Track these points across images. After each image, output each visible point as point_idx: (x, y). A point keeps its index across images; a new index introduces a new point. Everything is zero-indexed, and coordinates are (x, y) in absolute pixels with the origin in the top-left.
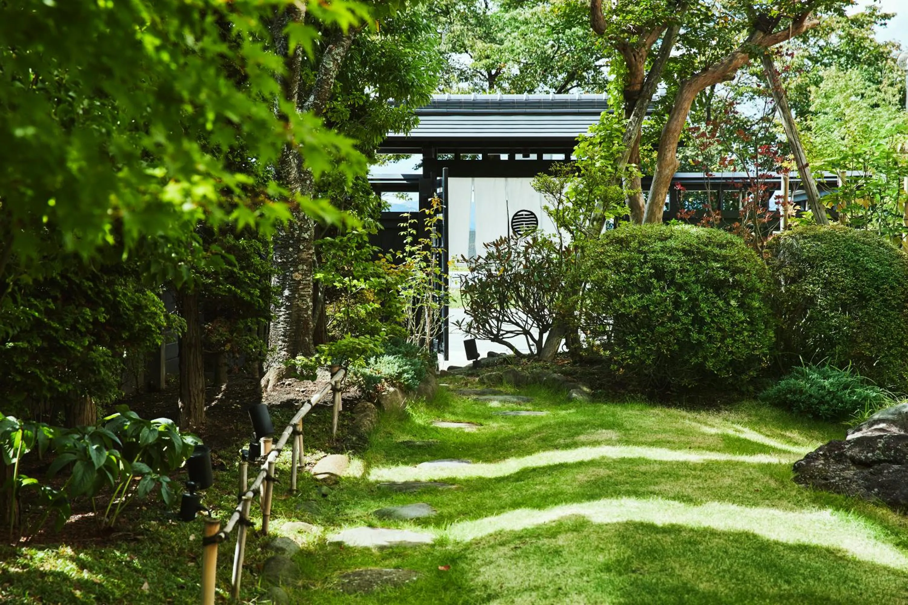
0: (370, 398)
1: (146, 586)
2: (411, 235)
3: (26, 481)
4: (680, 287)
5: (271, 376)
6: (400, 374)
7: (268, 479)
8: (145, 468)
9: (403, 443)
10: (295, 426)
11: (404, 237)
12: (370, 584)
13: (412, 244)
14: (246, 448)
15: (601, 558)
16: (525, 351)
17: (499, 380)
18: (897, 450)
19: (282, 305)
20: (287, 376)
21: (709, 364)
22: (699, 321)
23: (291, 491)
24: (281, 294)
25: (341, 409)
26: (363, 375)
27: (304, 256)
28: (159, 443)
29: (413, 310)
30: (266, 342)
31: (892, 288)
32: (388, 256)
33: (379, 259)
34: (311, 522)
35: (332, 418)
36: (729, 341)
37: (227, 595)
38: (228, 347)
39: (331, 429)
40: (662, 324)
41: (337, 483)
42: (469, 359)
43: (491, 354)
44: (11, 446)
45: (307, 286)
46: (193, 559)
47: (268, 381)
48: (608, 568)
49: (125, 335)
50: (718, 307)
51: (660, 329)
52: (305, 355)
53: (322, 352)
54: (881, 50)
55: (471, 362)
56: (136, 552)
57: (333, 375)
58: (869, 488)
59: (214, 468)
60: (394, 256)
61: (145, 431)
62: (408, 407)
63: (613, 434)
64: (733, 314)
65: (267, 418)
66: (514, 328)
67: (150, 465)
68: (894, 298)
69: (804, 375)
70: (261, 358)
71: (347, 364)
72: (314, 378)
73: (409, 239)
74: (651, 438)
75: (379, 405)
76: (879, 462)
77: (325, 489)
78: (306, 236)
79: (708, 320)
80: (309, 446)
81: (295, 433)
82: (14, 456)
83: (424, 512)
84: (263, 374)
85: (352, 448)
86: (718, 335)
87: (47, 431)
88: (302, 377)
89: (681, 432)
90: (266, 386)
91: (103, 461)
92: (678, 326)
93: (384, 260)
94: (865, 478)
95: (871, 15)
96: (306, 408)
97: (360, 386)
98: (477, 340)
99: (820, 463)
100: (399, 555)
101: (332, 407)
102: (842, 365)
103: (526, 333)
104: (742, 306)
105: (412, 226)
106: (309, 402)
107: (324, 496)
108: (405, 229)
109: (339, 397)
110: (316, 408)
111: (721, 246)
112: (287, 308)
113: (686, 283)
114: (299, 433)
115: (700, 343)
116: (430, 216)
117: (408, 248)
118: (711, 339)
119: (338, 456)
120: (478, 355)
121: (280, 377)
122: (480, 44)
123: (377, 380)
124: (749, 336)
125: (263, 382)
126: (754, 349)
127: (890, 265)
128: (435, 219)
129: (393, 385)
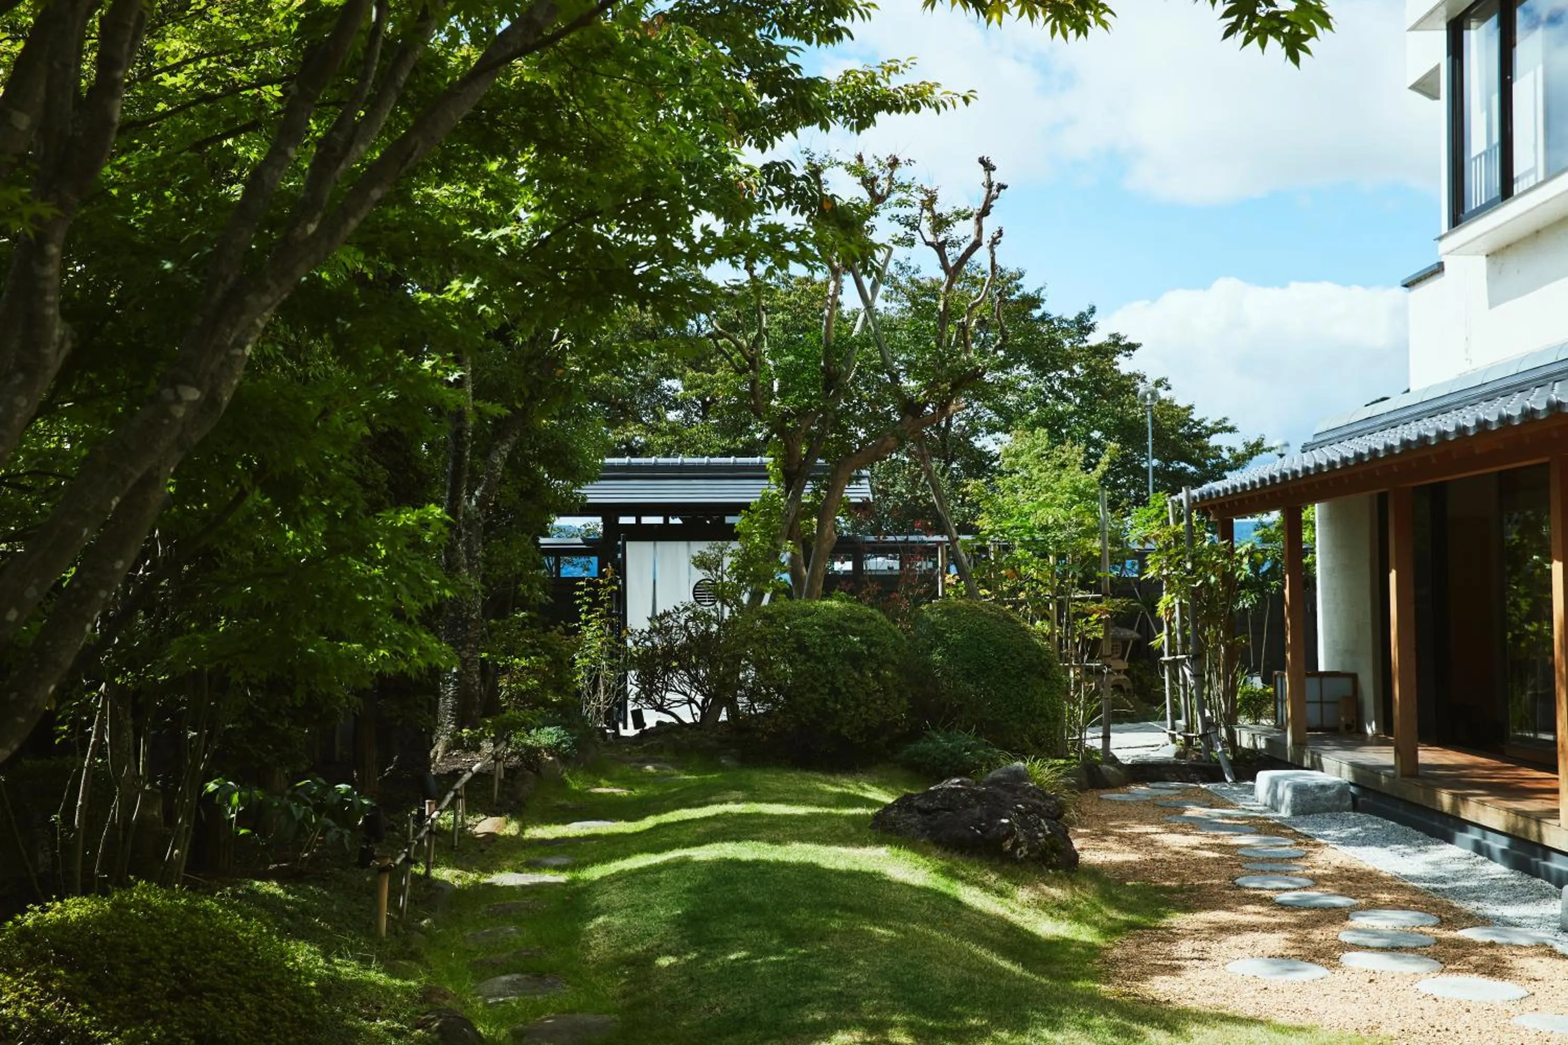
0: (529, 766)
1: (335, 907)
2: (586, 603)
3: (242, 832)
4: (819, 660)
5: (439, 748)
6: (559, 744)
7: (430, 832)
8: (331, 823)
9: (558, 806)
10: (456, 791)
11: (580, 606)
12: (510, 911)
13: (588, 612)
14: (415, 812)
15: (688, 885)
16: (688, 719)
17: (661, 749)
18: (951, 800)
19: (450, 681)
20: (455, 749)
21: (844, 731)
22: (835, 692)
23: (453, 847)
24: (450, 672)
25: (502, 777)
26: (525, 746)
27: (472, 635)
28: (343, 803)
29: (589, 680)
30: (436, 718)
31: (1013, 659)
32: (560, 627)
33: (551, 631)
34: (468, 870)
35: (493, 785)
36: (863, 709)
37: (396, 917)
38: (399, 723)
39: (493, 794)
40: (802, 695)
41: (494, 841)
42: (636, 728)
43: (659, 723)
44: (230, 804)
45: (474, 662)
46: (369, 895)
47: (437, 753)
48: (689, 890)
49: (316, 716)
50: (854, 678)
51: (799, 699)
52: (471, 728)
53: (485, 725)
54: (1125, 383)
55: (638, 731)
56: (324, 888)
57: (495, 746)
58: (923, 831)
59: (387, 829)
60: (565, 627)
61: (331, 793)
62: (565, 775)
63: (740, 795)
64: (868, 684)
65: (432, 784)
66: (681, 697)
67: (334, 820)
68: (1014, 668)
69: (931, 739)
70: (432, 731)
71: (510, 736)
72: (478, 749)
73: (585, 608)
74: (775, 797)
75: (538, 773)
76: (938, 809)
77: (483, 846)
78: (474, 616)
79: (844, 690)
80: (472, 810)
81: (456, 797)
82: (233, 812)
83: (564, 861)
84: (433, 746)
85: (510, 811)
86: (852, 704)
87: (258, 793)
88: (467, 750)
89: (806, 792)
90: (435, 757)
91: (301, 814)
92: (816, 696)
93: (555, 632)
94: (924, 824)
95: (1116, 344)
96: (468, 776)
97: (521, 756)
98: (644, 711)
99: (892, 814)
100: (538, 893)
101: (492, 777)
102: (967, 729)
103: (691, 701)
104: (877, 676)
105: (587, 594)
106: (470, 770)
107: (482, 851)
108: (580, 597)
109: (500, 766)
110: (478, 775)
111: (860, 621)
112: (455, 684)
113: (824, 656)
114: (461, 797)
115: (836, 712)
116: (604, 586)
117: (583, 617)
118: (846, 708)
119: (497, 819)
120: (645, 725)
121: (448, 749)
122: (690, 373)
123: (538, 750)
124: (882, 705)
125: (432, 754)
126: (887, 716)
127: (1011, 638)
128: (609, 589)
129: (552, 755)
